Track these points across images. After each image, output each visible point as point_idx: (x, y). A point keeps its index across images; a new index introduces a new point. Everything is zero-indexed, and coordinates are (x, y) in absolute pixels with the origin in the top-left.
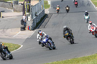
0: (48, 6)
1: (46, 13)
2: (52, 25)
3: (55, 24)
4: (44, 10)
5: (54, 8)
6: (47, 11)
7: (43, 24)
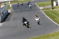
0: (10, 8)
1: (9, 12)
2: (13, 19)
3: (14, 19)
4: (8, 10)
5: (13, 9)
6: (9, 11)
7: (7, 19)
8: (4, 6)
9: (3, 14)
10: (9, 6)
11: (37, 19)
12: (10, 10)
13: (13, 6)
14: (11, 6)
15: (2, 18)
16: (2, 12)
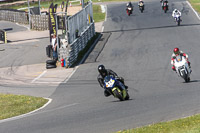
0: (102, 17)
3: (116, 54)
4: (93, 25)
5: (113, 20)
8: (81, 8)
9: (77, 37)
10: (98, 9)
11: (180, 63)
12: (101, 23)
13: (112, 11)
14: (104, 9)
15: (73, 51)
16: (73, 32)
